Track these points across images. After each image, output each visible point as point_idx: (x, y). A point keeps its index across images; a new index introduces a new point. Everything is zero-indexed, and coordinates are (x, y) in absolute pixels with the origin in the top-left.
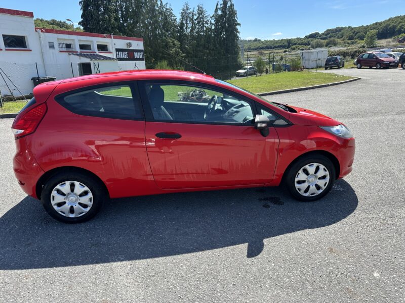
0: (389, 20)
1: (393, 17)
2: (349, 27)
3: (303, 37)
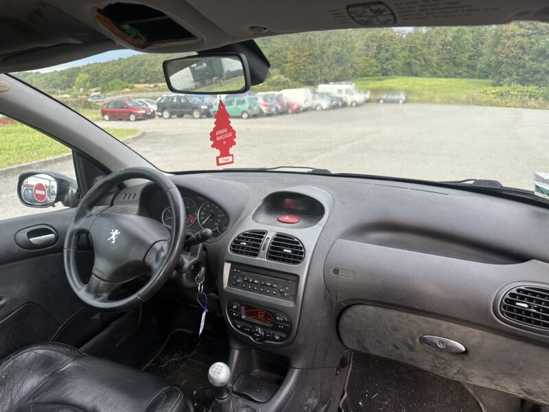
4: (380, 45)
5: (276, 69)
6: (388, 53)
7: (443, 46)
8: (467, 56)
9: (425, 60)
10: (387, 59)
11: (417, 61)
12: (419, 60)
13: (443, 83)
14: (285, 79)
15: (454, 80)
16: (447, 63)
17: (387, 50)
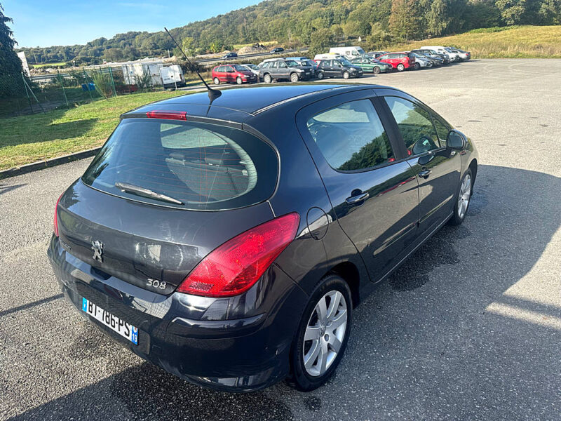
0: (191, 25)
1: (193, 22)
2: (145, 33)
3: (85, 44)
5: (378, 23)
14: (387, 34)
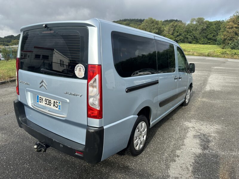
3: (3, 37)
4: (175, 29)
6: (178, 33)
7: (202, 30)
8: (213, 35)
9: (194, 36)
10: (178, 36)
11: (190, 37)
12: (191, 36)
13: (201, 46)
15: (206, 46)
16: (204, 38)
17: (178, 32)
